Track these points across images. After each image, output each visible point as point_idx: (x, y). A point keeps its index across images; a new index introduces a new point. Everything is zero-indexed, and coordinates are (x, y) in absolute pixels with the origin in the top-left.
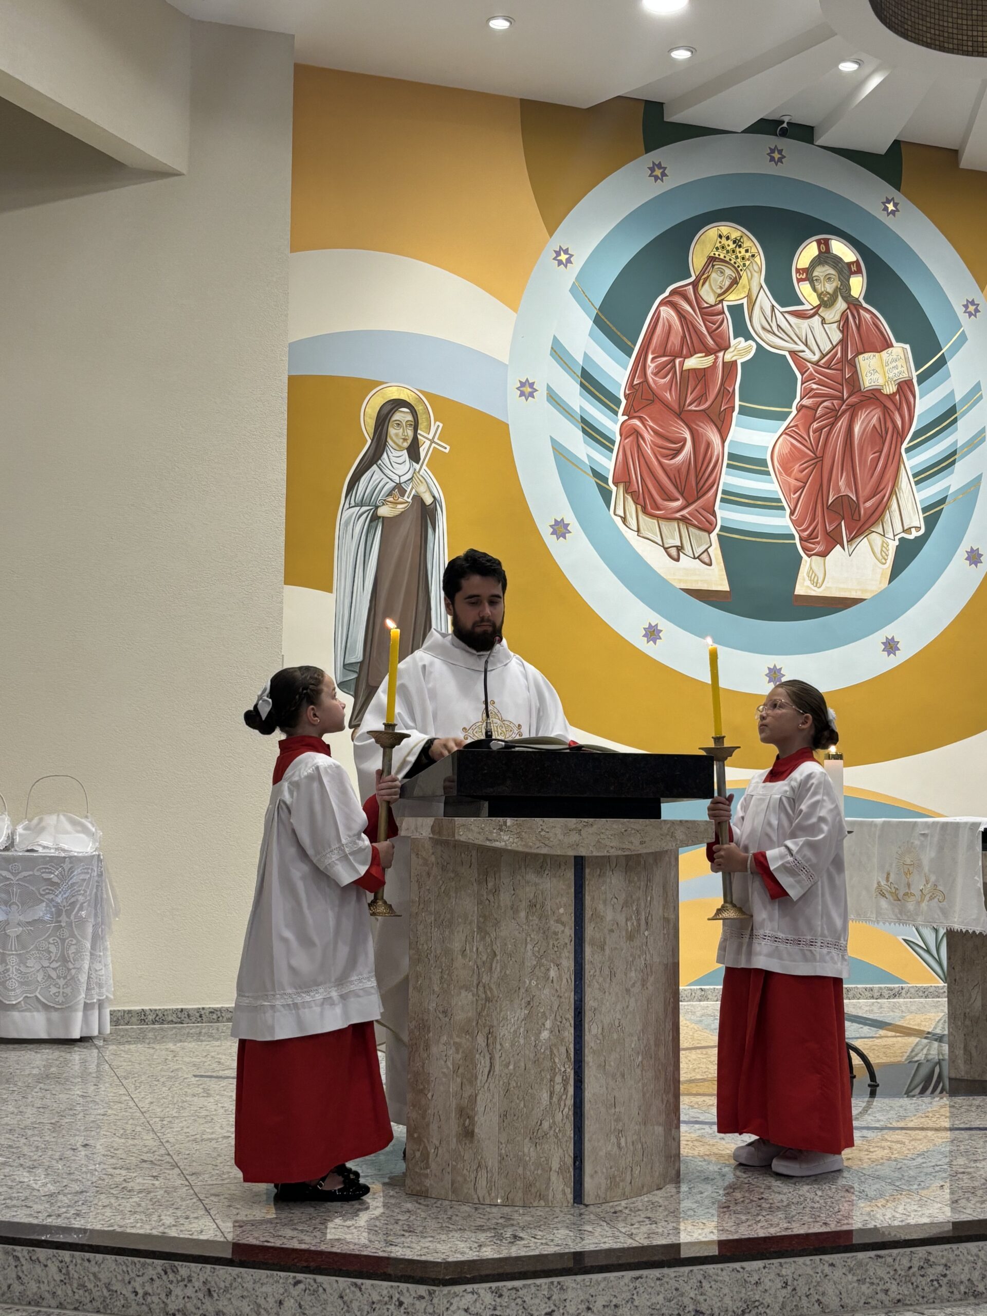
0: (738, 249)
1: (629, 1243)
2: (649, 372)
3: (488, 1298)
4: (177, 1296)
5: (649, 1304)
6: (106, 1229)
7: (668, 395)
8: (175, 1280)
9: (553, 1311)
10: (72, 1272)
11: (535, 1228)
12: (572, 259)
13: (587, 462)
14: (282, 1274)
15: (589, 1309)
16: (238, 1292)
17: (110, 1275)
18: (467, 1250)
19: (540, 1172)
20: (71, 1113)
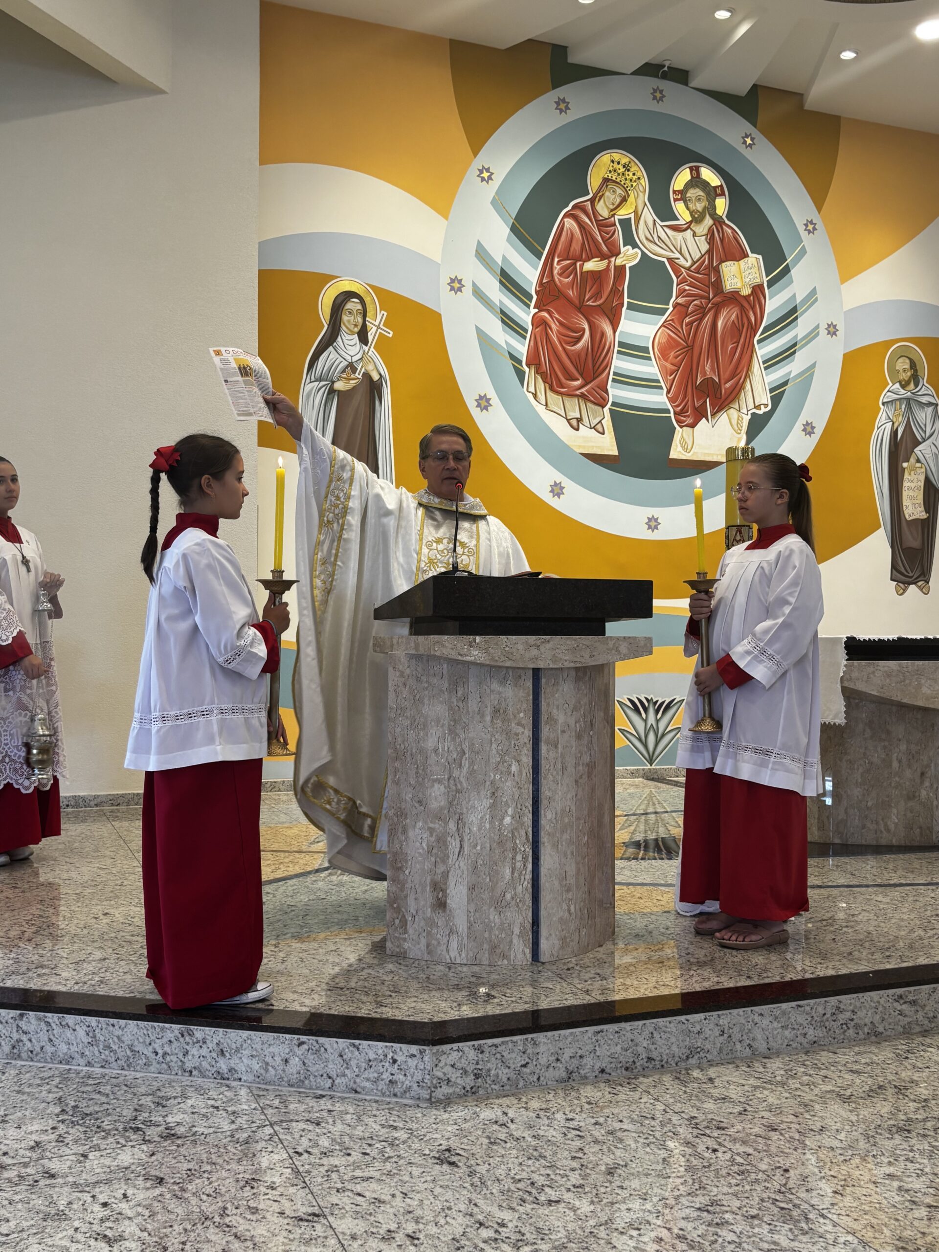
0: (627, 173)
1: (587, 999)
2: (555, 272)
3: (472, 1054)
4: (193, 1055)
5: (609, 1054)
6: (128, 996)
7: (570, 292)
8: (191, 1042)
9: (528, 1063)
10: (98, 1035)
11: (503, 985)
12: (493, 177)
13: (505, 347)
14: (288, 1036)
15: (558, 1060)
16: (246, 1052)
17: (132, 1038)
18: (449, 1010)
19: (503, 936)
20: (93, 883)
